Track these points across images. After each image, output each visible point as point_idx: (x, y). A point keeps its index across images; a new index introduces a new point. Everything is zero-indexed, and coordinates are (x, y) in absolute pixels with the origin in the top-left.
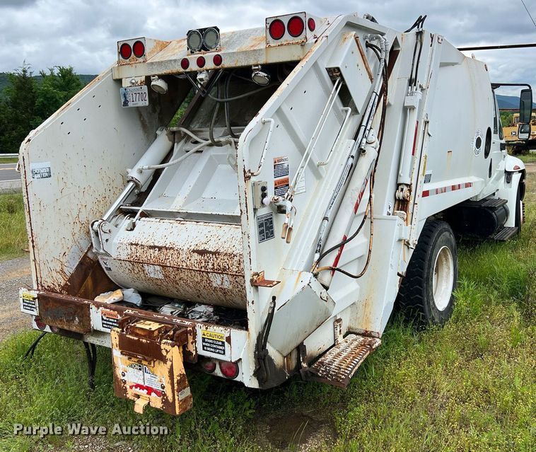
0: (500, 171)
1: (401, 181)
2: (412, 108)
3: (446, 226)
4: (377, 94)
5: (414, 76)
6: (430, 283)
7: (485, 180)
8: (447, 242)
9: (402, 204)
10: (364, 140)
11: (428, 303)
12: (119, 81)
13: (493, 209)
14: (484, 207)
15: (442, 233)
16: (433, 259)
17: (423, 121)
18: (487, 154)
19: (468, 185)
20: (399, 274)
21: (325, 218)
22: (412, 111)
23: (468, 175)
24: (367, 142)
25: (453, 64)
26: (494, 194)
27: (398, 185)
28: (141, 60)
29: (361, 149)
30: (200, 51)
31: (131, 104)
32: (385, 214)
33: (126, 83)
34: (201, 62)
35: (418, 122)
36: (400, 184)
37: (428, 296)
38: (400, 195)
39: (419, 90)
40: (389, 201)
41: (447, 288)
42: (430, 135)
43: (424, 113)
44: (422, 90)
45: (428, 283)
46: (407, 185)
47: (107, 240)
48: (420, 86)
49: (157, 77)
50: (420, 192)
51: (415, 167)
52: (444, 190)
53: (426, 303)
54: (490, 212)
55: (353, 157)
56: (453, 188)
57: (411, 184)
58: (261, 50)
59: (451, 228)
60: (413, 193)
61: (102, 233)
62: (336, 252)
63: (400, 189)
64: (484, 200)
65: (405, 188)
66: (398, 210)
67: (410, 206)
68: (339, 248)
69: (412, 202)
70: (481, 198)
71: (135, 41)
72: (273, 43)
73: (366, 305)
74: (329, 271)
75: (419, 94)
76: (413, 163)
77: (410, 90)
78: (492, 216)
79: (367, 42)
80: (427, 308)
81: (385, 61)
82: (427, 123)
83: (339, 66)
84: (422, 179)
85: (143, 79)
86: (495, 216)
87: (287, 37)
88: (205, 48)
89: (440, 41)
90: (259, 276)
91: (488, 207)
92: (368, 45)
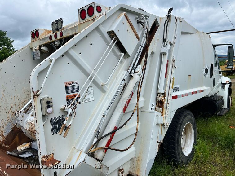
0: (219, 83)
1: (159, 91)
2: (165, 54)
3: (189, 112)
4: (142, 46)
5: (165, 38)
6: (179, 143)
7: (211, 87)
8: (190, 120)
9: (160, 104)
10: (133, 71)
11: (179, 154)
12: (32, 49)
13: (216, 101)
14: (211, 100)
15: (187, 116)
16: (181, 130)
17: (171, 60)
18: (211, 76)
19: (201, 91)
20: (158, 142)
21: (104, 116)
22: (164, 55)
23: (202, 86)
24: (134, 72)
25: (191, 34)
26: (217, 93)
27: (158, 94)
28: (38, 38)
29: (131, 75)
30: (56, 31)
31: (35, 59)
32: (150, 109)
33: (33, 50)
34: (56, 36)
35: (168, 61)
36: (159, 93)
37: (178, 150)
38: (159, 99)
39: (169, 45)
40: (152, 102)
41: (191, 143)
42: (176, 68)
43: (172, 56)
44: (171, 44)
45: (178, 143)
46: (162, 94)
47: (21, 121)
48: (169, 43)
49: (42, 45)
50: (170, 97)
51: (167, 84)
52: (187, 94)
53: (177, 154)
54: (215, 102)
55: (124, 80)
56: (193, 93)
57: (165, 93)
58: (77, 26)
59: (192, 113)
60: (166, 98)
61: (18, 117)
62: (109, 138)
63: (159, 96)
64: (212, 96)
65: (162, 95)
66: (158, 107)
67: (165, 105)
68: (111, 135)
69: (166, 102)
70: (210, 96)
71: (35, 31)
72: (82, 22)
73: (138, 160)
74: (103, 150)
75: (168, 46)
76: (166, 82)
77: (163, 45)
78: (216, 104)
79: (138, 20)
80: (178, 156)
81: (147, 29)
82: (174, 61)
83: (113, 30)
84: (171, 90)
85: (38, 47)
86: (217, 104)
87: (88, 17)
88: (57, 29)
89: (181, 20)
90: (48, 157)
91: (213, 100)
92: (138, 22)
